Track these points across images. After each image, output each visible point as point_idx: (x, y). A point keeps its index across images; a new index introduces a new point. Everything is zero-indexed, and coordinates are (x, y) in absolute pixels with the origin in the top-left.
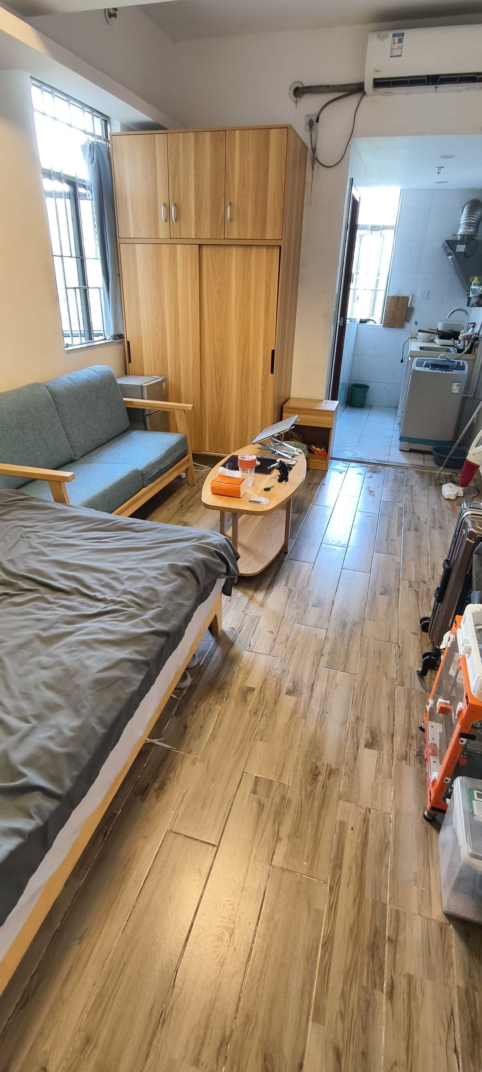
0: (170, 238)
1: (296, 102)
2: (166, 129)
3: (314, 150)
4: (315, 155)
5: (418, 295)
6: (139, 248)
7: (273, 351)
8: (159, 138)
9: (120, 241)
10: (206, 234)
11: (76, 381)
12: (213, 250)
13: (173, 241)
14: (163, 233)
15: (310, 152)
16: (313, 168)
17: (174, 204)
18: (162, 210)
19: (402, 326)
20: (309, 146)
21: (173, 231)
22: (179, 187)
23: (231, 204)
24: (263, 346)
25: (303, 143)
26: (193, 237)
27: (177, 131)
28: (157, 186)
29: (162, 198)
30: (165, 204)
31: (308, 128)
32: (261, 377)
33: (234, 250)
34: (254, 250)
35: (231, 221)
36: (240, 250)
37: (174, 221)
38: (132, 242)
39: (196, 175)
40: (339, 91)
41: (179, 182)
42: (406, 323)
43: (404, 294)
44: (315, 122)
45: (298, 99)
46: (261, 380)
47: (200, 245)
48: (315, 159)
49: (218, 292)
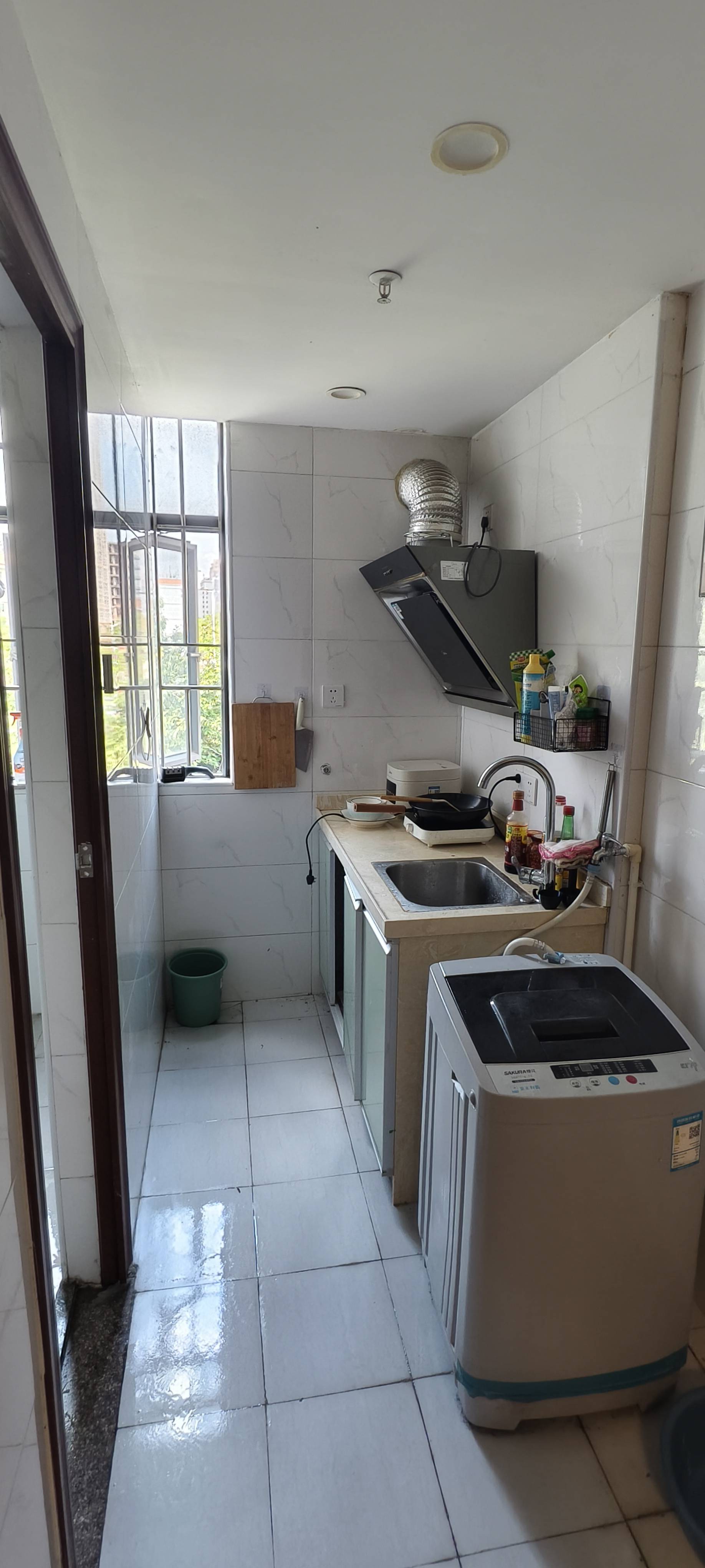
5: (320, 697)
19: (289, 782)
42: (299, 773)
43: (282, 694)
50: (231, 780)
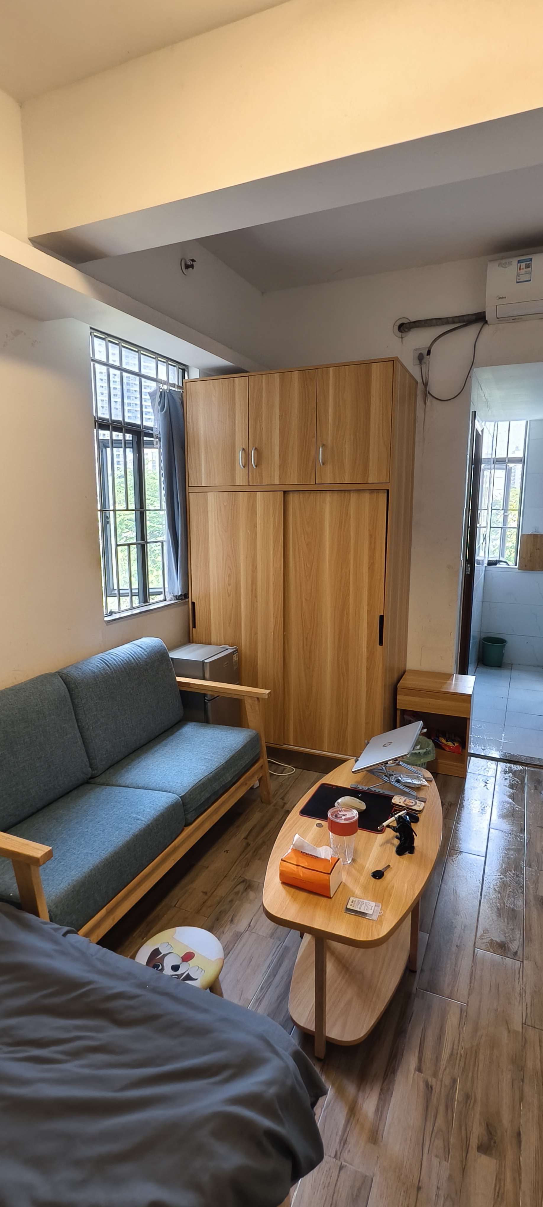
0: (249, 485)
1: (402, 338)
2: (247, 372)
3: (426, 384)
4: (428, 389)
6: (211, 498)
7: (382, 618)
8: (239, 382)
9: (189, 489)
10: (293, 479)
11: (110, 662)
12: (301, 496)
13: (251, 489)
14: (240, 479)
15: (420, 387)
16: (425, 403)
17: (254, 448)
18: (240, 455)
20: (419, 380)
21: (252, 476)
22: (261, 431)
23: (323, 445)
24: (368, 611)
25: (411, 376)
26: (277, 482)
27: (259, 373)
28: (235, 430)
29: (240, 441)
30: (243, 449)
31: (418, 362)
32: (365, 650)
33: (328, 497)
34: (354, 497)
35: (323, 464)
36: (336, 496)
37: (254, 467)
38: (204, 491)
39: (281, 417)
40: (454, 323)
41: (261, 425)
44: (426, 354)
45: (404, 334)
46: (366, 654)
47: (285, 492)
48: (426, 394)
49: (307, 545)
50: (517, 567)
